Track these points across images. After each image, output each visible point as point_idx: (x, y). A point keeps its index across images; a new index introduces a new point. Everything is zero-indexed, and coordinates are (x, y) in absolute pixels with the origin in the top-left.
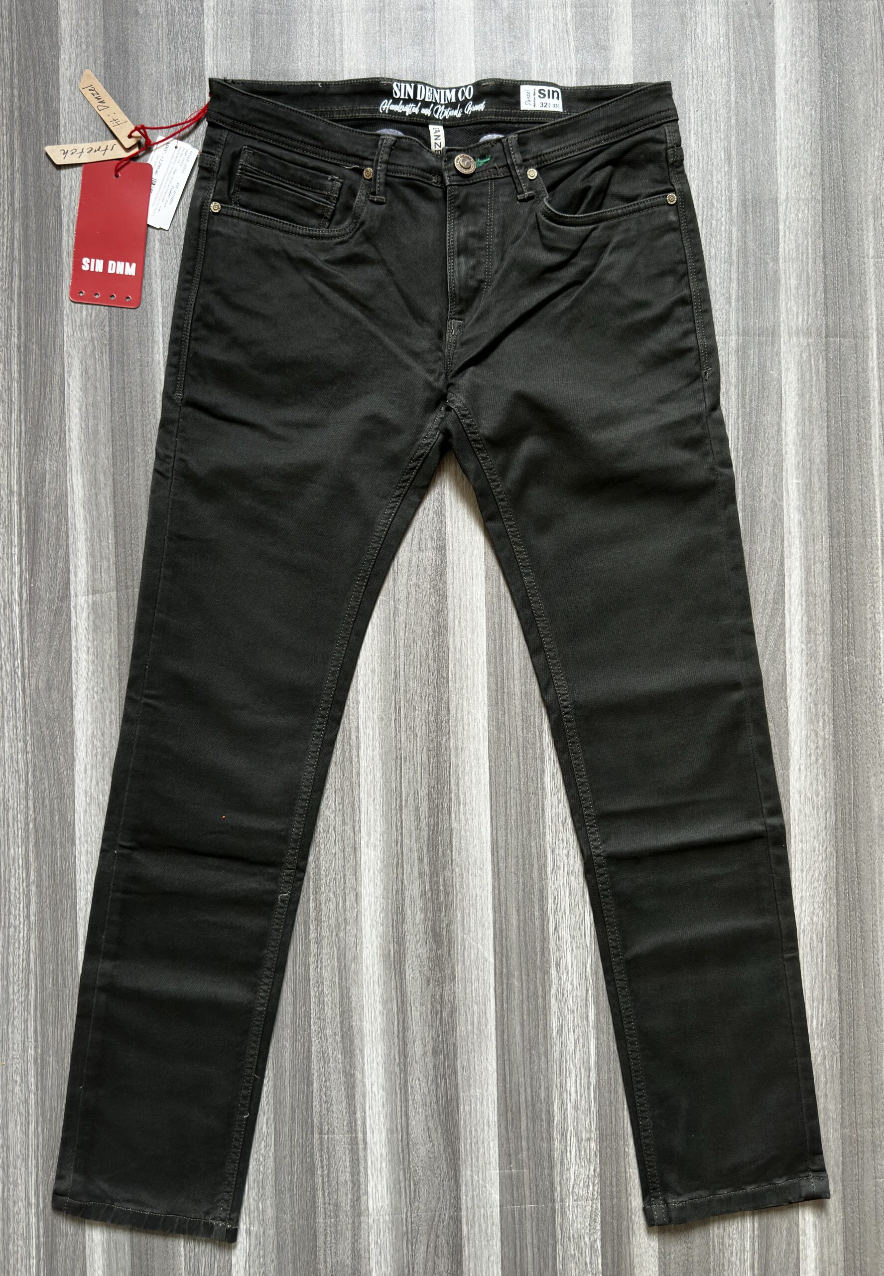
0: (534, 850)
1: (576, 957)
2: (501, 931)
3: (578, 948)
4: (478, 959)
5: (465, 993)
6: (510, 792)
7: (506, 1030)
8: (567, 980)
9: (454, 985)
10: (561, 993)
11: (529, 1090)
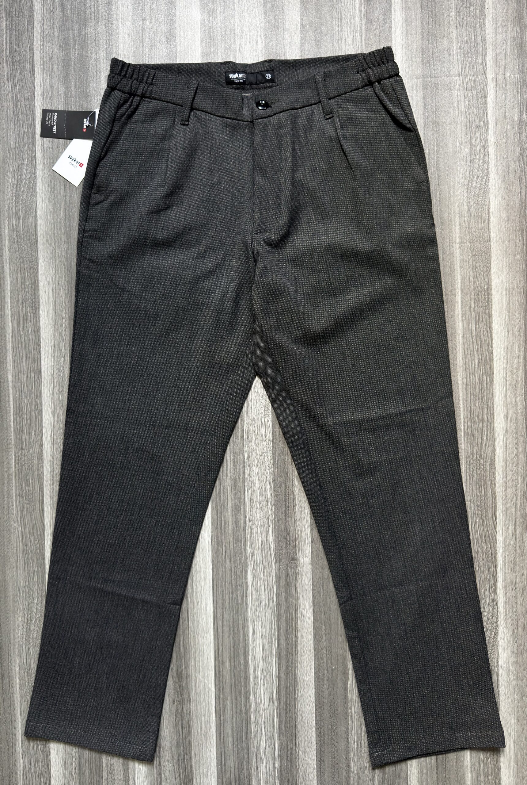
0: (240, 622)
1: (267, 689)
2: (219, 672)
3: (268, 683)
4: (205, 688)
5: (197, 709)
6: (225, 584)
7: (222, 733)
8: (261, 703)
9: (190, 704)
10: (257, 711)
11: (236, 770)
